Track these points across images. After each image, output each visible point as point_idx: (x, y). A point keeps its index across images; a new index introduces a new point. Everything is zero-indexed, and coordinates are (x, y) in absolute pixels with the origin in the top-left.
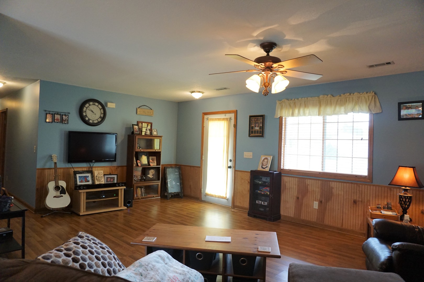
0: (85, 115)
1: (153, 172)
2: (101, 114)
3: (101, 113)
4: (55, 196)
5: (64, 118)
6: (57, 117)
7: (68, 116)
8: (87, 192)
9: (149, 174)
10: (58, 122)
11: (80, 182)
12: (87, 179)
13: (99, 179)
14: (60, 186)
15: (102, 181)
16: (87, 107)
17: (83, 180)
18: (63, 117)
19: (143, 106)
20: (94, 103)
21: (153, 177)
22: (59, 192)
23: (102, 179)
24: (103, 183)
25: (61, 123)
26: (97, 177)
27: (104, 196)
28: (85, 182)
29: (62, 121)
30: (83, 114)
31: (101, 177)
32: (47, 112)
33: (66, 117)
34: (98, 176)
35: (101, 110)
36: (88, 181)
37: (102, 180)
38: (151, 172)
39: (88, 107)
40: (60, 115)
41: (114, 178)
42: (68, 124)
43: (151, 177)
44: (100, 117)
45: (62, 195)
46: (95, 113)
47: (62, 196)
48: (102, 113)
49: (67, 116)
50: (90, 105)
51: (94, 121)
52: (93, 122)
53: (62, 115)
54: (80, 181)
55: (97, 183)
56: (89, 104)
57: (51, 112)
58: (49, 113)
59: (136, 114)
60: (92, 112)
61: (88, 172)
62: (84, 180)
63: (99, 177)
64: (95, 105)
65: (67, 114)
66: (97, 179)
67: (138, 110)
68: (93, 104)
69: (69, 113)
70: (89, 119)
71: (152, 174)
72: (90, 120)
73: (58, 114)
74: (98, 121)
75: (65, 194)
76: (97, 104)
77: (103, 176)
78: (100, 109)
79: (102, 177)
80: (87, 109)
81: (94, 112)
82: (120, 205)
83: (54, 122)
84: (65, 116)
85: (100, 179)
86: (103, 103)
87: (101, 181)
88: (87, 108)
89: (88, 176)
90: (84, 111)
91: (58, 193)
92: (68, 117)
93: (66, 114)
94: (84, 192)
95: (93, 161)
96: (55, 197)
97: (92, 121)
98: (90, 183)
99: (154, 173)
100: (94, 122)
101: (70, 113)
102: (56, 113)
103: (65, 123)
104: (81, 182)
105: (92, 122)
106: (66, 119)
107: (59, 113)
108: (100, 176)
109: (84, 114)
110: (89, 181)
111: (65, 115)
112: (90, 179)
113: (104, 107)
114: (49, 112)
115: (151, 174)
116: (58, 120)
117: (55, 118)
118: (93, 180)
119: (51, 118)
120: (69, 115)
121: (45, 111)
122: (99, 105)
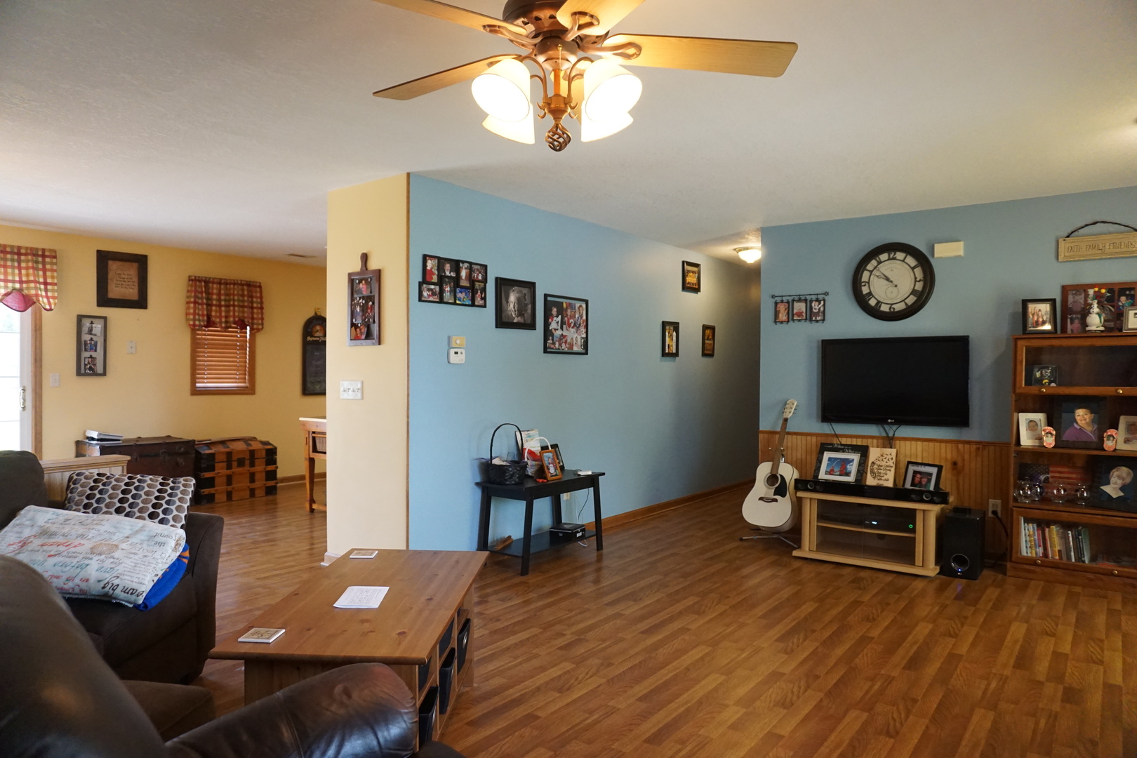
0: (868, 291)
1: (1124, 475)
2: (916, 281)
3: (916, 278)
4: (762, 496)
5: (815, 309)
6: (798, 307)
7: (824, 301)
8: (820, 501)
9: (1108, 483)
10: (799, 321)
11: (826, 474)
12: (846, 468)
13: (880, 471)
14: (781, 476)
15: (887, 480)
16: (871, 269)
17: (835, 470)
18: (813, 305)
19: (1086, 225)
20: (891, 256)
21: (1121, 494)
22: (773, 490)
23: (888, 472)
24: (890, 484)
25: (808, 322)
26: (875, 466)
27: (875, 523)
28: (840, 475)
29: (810, 316)
30: (861, 292)
31: (888, 466)
32: (776, 298)
33: (820, 304)
34: (878, 463)
35: (915, 270)
36: (848, 474)
37: (886, 477)
38: (1119, 477)
39: (876, 267)
40: (806, 301)
41: (930, 475)
42: (825, 322)
43: (1114, 496)
44: (914, 292)
45: (777, 497)
46: (895, 283)
47: (776, 500)
48: (918, 280)
49: (822, 302)
50: (880, 262)
51: (893, 306)
52: (890, 308)
53: (811, 301)
54: (829, 470)
55: (870, 481)
56: (876, 260)
57: (785, 299)
58: (782, 302)
59: (1055, 261)
60: (887, 279)
61: (854, 449)
62: (837, 470)
63: (882, 468)
64: (894, 259)
65: (823, 296)
66: (872, 471)
67: (1063, 245)
68: (889, 259)
69: (826, 294)
70: (879, 303)
71: (1120, 482)
72: (883, 305)
73: (800, 300)
74: (906, 304)
75: (783, 495)
76: (900, 255)
77: (892, 465)
78: (913, 269)
79: (889, 468)
80: (872, 276)
81: (891, 279)
82: (919, 561)
83: (793, 320)
84: (817, 303)
85: (882, 471)
86: (922, 248)
87: (883, 478)
88: (871, 272)
89: (853, 460)
90: (864, 282)
91: (770, 492)
92: (824, 305)
93: (820, 297)
94: (811, 499)
95: (889, 421)
96: (761, 499)
97: (889, 306)
98: (851, 479)
99: (1128, 480)
100: (894, 309)
101: (828, 294)
102: (796, 298)
103: (817, 321)
104: (830, 472)
105: (887, 310)
106: (819, 309)
107: (803, 298)
108: (883, 463)
109: (865, 290)
110: (850, 473)
111: (817, 300)
112: (853, 468)
113: (924, 262)
114: (780, 298)
115: (1116, 483)
116: (799, 314)
117: (795, 311)
118: (862, 471)
119: (786, 312)
120: (826, 298)
121: (773, 297)
122: (908, 256)
